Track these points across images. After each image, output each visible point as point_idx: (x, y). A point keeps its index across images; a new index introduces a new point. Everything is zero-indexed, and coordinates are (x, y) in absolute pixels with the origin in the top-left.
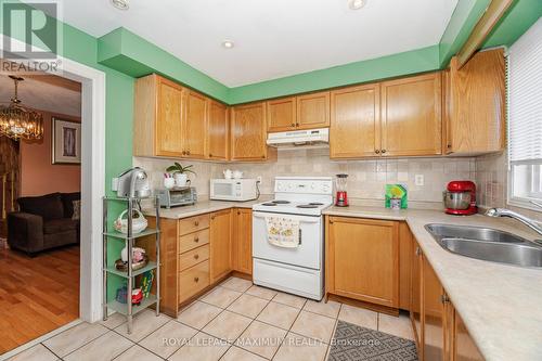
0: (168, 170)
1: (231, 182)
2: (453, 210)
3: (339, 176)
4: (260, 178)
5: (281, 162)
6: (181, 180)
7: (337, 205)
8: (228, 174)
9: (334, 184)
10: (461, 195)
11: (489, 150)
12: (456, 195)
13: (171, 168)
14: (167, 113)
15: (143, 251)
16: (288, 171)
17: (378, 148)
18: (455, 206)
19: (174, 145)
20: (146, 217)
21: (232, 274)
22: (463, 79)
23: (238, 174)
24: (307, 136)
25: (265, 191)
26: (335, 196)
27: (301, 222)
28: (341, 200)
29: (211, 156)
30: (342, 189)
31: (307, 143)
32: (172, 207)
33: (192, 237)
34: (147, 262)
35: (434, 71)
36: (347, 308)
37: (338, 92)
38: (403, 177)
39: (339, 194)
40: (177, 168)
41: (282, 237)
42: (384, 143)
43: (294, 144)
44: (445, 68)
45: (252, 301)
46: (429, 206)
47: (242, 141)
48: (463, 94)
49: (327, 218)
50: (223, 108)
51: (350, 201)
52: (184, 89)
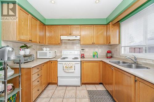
0: (20, 47)
1: (46, 52)
2: (108, 57)
3: (82, 50)
4: (56, 50)
5: (63, 45)
6: (27, 51)
7: (82, 58)
8: (45, 49)
9: (80, 52)
10: (110, 54)
11: (116, 44)
12: (109, 54)
13: (22, 47)
14: (23, 23)
15: (12, 85)
16: (66, 48)
17: (93, 42)
18: (109, 56)
19: (25, 37)
20: (12, 68)
21: (49, 84)
22: (113, 27)
23: (48, 49)
24: (74, 38)
25: (58, 54)
26: (81, 55)
27: (75, 64)
28: (83, 56)
29: (39, 42)
30: (83, 53)
31: (73, 40)
32: (24, 63)
33: (36, 74)
34: (14, 89)
35: (105, 25)
36: (87, 86)
37: (83, 26)
38: (97, 50)
39: (82, 54)
40: (26, 47)
41: (69, 69)
42: (94, 41)
43: (69, 40)
44: (108, 24)
45: (60, 92)
46: (102, 57)
47: (50, 38)
48: (113, 31)
49: (82, 61)
50: (43, 25)
51: (85, 57)
52: (30, 15)
